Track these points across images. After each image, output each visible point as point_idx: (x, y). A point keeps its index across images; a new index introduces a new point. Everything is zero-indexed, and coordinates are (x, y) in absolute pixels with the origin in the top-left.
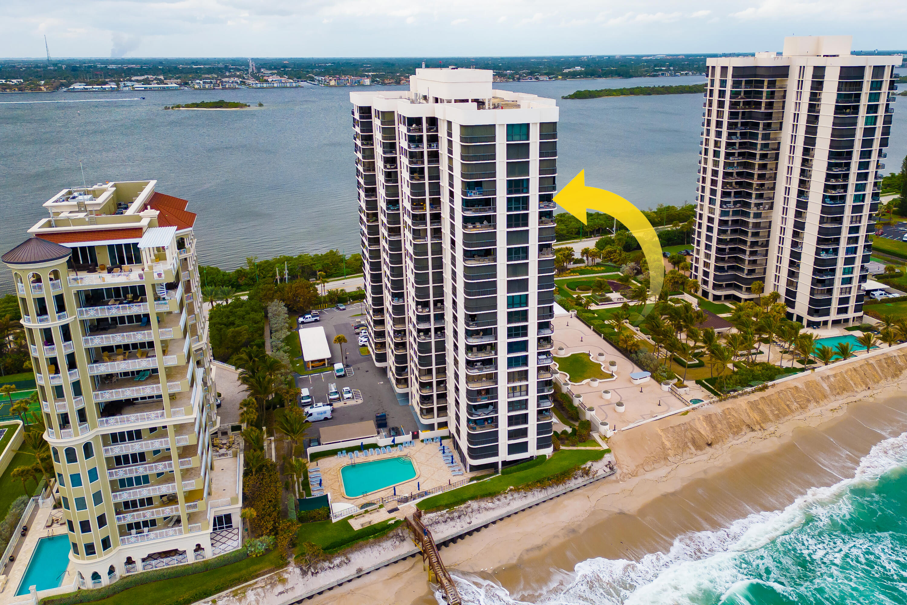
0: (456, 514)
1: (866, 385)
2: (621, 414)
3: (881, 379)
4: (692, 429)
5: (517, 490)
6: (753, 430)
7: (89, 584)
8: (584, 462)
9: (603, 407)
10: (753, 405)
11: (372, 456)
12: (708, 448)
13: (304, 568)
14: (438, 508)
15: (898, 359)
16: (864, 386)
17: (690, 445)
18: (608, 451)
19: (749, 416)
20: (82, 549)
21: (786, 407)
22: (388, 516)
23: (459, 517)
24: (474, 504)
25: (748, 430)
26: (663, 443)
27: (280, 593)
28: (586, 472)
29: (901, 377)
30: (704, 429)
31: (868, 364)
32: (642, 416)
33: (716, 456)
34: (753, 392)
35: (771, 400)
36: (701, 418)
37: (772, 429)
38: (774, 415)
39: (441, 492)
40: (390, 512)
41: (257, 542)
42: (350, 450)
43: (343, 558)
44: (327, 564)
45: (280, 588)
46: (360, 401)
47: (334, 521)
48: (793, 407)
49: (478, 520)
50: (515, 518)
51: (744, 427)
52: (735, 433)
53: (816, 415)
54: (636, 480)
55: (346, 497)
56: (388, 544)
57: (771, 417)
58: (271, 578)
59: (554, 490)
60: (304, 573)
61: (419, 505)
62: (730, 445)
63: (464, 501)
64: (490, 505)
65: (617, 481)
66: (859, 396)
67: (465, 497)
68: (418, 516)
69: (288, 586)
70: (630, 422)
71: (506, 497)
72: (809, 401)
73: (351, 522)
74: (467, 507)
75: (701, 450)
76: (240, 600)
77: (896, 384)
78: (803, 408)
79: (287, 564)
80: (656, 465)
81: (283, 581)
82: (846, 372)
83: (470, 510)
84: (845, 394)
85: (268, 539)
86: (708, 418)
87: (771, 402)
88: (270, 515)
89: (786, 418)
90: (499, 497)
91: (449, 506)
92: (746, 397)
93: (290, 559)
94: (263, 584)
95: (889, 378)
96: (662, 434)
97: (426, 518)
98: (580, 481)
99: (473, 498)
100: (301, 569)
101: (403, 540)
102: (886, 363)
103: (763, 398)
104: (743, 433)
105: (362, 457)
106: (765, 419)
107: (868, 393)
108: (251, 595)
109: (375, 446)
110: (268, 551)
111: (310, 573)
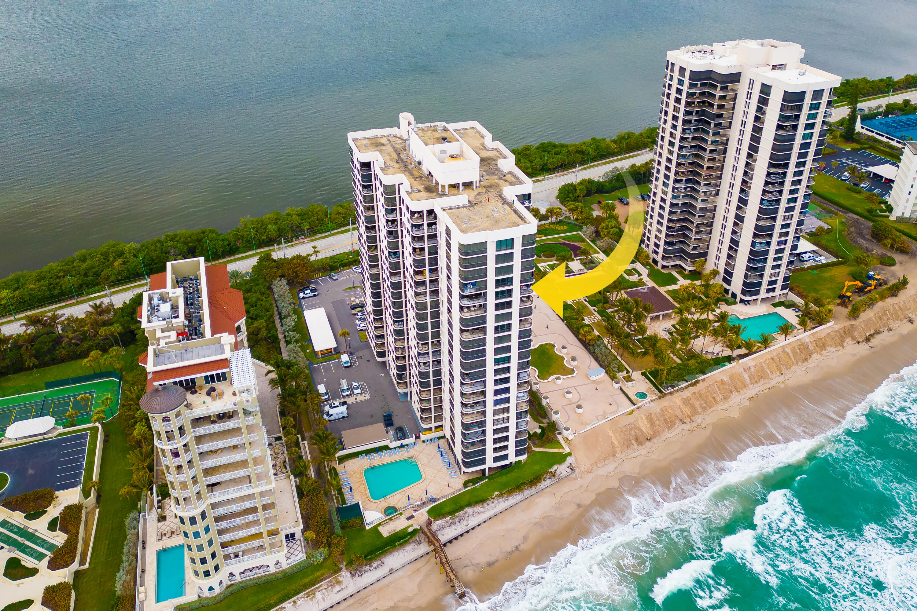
0: (457, 520)
1: (780, 371)
2: (580, 415)
3: (793, 364)
4: (636, 427)
5: (501, 495)
6: (684, 423)
7: (206, 594)
8: (551, 466)
9: (566, 408)
10: (686, 401)
11: (385, 458)
12: (648, 443)
13: (353, 572)
14: (443, 516)
15: (809, 344)
16: (778, 373)
17: (633, 441)
18: (569, 454)
19: (682, 411)
20: (202, 574)
21: (712, 400)
22: (407, 523)
23: (459, 522)
24: (469, 510)
25: (681, 423)
26: (612, 443)
27: (338, 592)
28: (553, 475)
29: (810, 361)
30: (645, 426)
31: (784, 352)
32: (596, 417)
33: (653, 449)
34: (686, 387)
35: (700, 395)
36: (644, 417)
37: (699, 421)
38: (701, 407)
39: (444, 500)
40: (409, 519)
41: (317, 553)
42: (368, 452)
43: (380, 562)
44: (368, 567)
45: (337, 588)
46: (368, 396)
47: (367, 528)
48: (718, 399)
49: (473, 522)
50: (500, 517)
51: (677, 422)
52: (670, 428)
53: (735, 404)
54: (590, 476)
55: (372, 500)
56: (409, 548)
57: (699, 410)
58: (331, 581)
59: (528, 492)
60: (353, 576)
61: (429, 512)
62: (664, 438)
63: (462, 508)
64: (482, 509)
65: (576, 479)
66: (773, 383)
67: (463, 503)
68: (429, 523)
69: (343, 586)
70: (587, 424)
71: (493, 502)
72: (731, 392)
73: (380, 528)
74: (465, 514)
75: (642, 445)
76: (312, 599)
77: (804, 369)
78: (726, 398)
79: (340, 570)
80: (607, 462)
81: (339, 583)
82: (765, 362)
83: (467, 515)
84: (762, 382)
85: (323, 551)
86: (649, 417)
87: (701, 396)
88: (322, 531)
89: (712, 409)
90: (488, 502)
91: (451, 513)
92: (680, 393)
93: (341, 566)
94: (326, 587)
95: (800, 363)
96: (611, 435)
97: (436, 524)
98: (548, 482)
99: (469, 505)
100: (351, 573)
101: (419, 543)
102: (799, 349)
103: (694, 393)
104: (676, 426)
105: (378, 459)
106: (695, 412)
107: (781, 379)
108: (318, 595)
109: (386, 448)
110: (325, 559)
111: (357, 575)
